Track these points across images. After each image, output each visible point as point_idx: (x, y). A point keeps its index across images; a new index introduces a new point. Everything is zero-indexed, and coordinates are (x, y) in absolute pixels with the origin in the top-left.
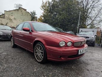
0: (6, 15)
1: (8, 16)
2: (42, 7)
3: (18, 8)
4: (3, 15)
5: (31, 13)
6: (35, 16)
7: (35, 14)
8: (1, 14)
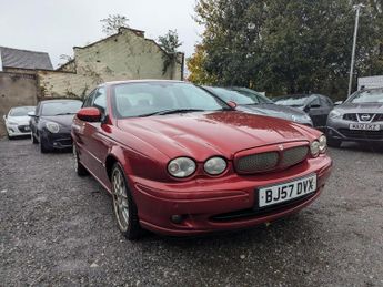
0: (81, 63)
1: (85, 65)
2: (200, 11)
3: (116, 32)
4: (72, 62)
5: (160, 43)
6: (178, 50)
7: (175, 45)
8: (66, 61)
